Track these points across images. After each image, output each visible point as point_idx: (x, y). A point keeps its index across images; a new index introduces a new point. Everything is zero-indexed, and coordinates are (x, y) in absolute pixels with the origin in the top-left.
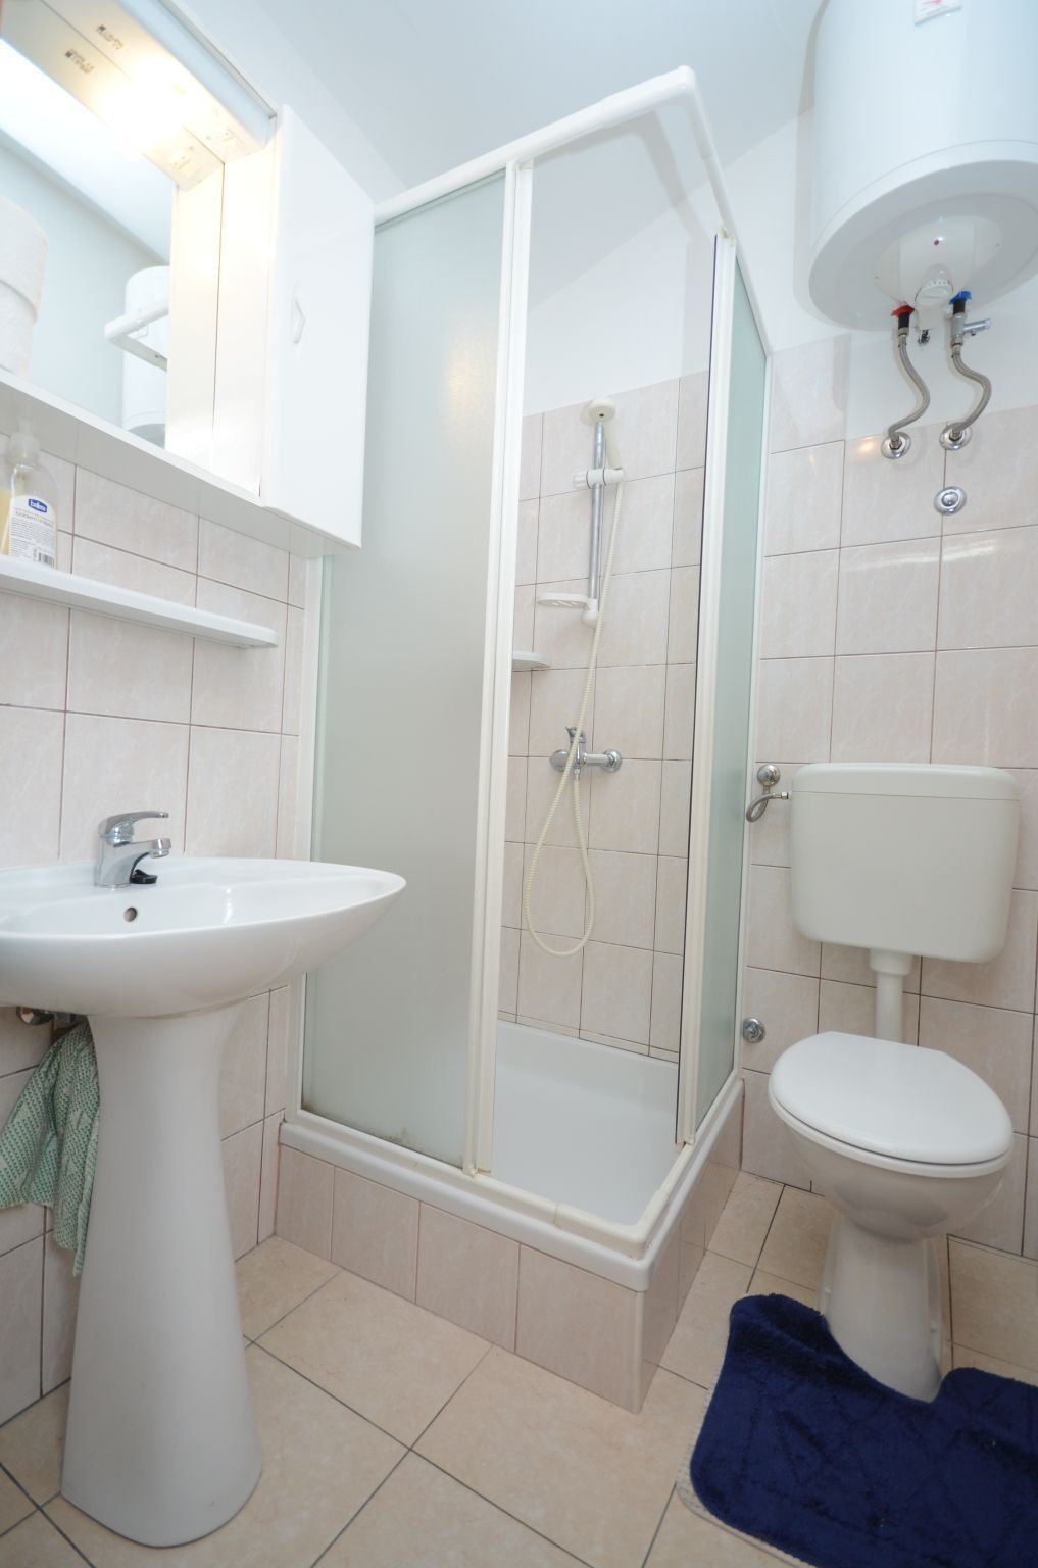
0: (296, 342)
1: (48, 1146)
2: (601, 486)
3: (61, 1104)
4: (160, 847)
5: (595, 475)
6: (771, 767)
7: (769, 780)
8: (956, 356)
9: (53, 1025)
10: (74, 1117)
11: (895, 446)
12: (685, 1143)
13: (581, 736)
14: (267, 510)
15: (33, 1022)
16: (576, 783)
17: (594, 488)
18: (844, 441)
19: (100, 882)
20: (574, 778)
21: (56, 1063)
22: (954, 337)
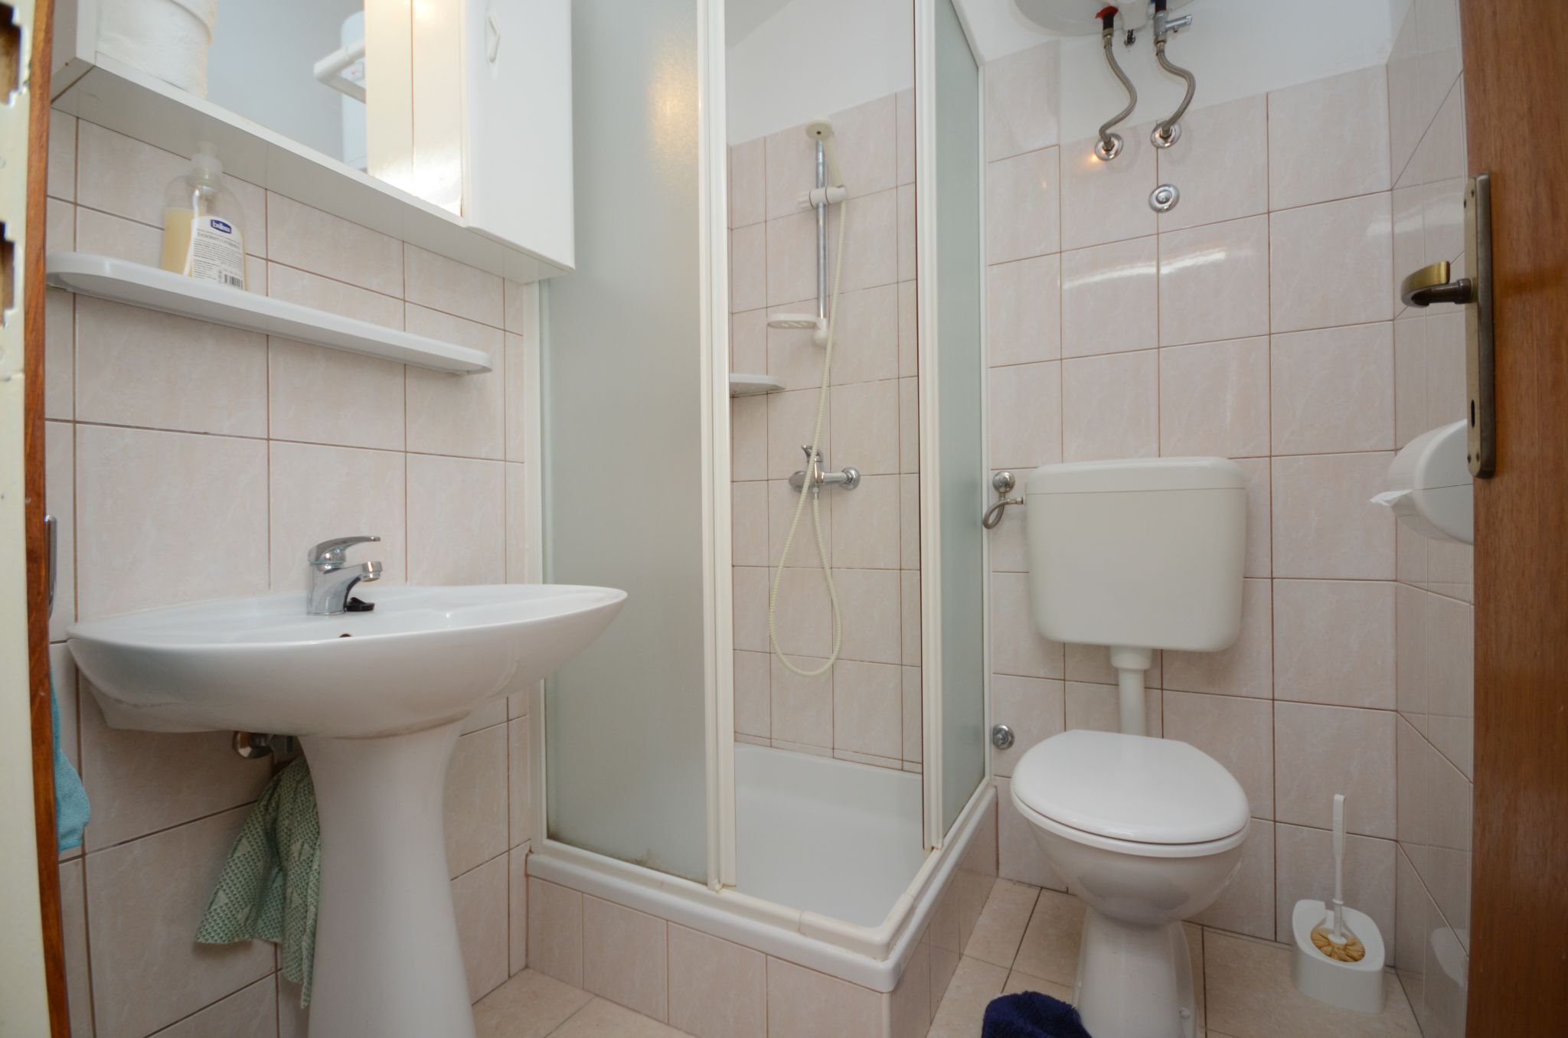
0: (493, 60)
1: (274, 881)
2: (824, 206)
3: (282, 836)
4: (371, 569)
5: (818, 195)
6: (1007, 475)
7: (1004, 486)
8: (1160, 53)
9: (273, 758)
10: (295, 848)
11: (1108, 148)
12: (933, 848)
13: (818, 454)
14: (470, 230)
15: (252, 756)
16: (816, 502)
17: (817, 207)
18: (1059, 146)
19: (314, 610)
20: (813, 498)
21: (276, 795)
22: (1157, 35)
